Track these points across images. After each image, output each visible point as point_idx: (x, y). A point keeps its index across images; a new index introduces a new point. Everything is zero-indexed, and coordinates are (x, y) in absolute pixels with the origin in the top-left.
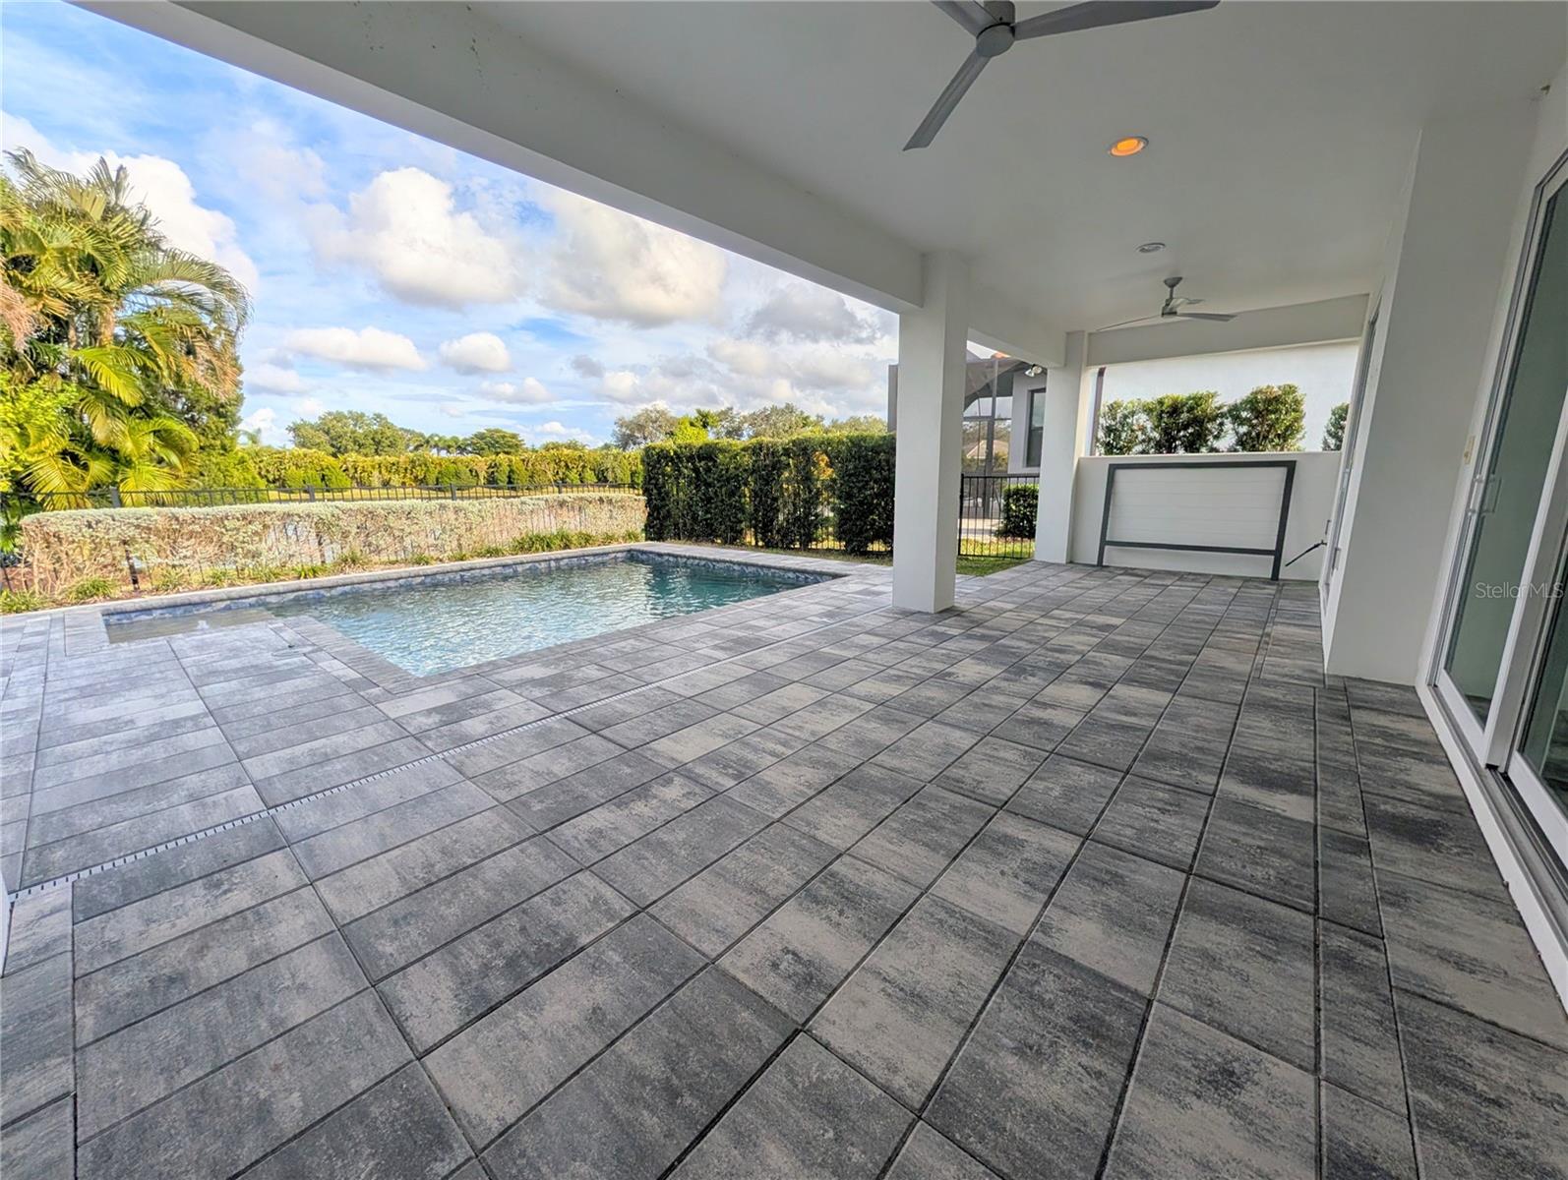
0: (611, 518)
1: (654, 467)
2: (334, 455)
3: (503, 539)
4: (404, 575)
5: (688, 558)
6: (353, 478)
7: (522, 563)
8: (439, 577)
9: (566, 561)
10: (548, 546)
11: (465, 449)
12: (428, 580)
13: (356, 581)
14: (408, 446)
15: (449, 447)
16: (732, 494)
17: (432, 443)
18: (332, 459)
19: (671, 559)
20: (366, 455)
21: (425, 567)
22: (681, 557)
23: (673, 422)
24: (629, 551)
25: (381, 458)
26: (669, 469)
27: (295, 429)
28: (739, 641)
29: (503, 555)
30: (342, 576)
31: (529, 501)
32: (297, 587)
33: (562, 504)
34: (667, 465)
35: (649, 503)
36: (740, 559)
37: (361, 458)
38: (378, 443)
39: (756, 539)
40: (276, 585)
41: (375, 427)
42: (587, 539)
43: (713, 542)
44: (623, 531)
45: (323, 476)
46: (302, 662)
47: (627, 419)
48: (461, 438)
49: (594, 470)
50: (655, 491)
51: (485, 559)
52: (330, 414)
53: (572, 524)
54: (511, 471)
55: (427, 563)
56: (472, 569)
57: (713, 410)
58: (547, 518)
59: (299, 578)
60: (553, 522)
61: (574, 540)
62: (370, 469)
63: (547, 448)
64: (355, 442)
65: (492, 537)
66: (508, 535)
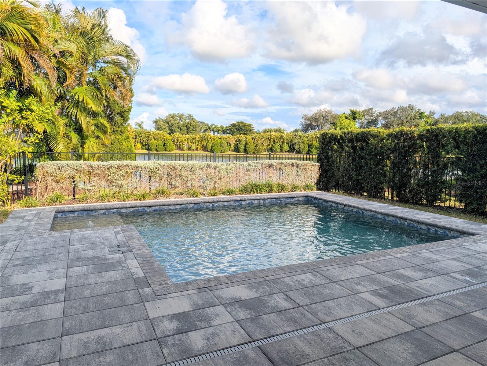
0: (297, 175)
1: (326, 145)
2: (170, 134)
3: (236, 185)
4: (184, 202)
5: (345, 205)
6: (176, 145)
7: (245, 200)
8: (202, 205)
9: (269, 200)
10: (260, 190)
11: (226, 132)
12: (196, 206)
13: (161, 204)
14: (201, 130)
15: (219, 130)
16: (378, 164)
17: (212, 129)
18: (168, 136)
19: (333, 205)
20: (183, 134)
21: (196, 198)
22: (340, 204)
23: (335, 117)
24: (307, 197)
25: (189, 136)
26: (335, 147)
27: (156, 122)
28: (392, 289)
29: (236, 194)
30: (156, 200)
31: (252, 164)
32: (135, 205)
33: (270, 166)
34: (335, 144)
35: (320, 168)
36: (383, 211)
37: (180, 135)
38: (188, 129)
39: (392, 195)
40: (127, 203)
41: (188, 121)
42: (282, 188)
43: (362, 195)
44: (304, 184)
45: (164, 144)
46: (120, 258)
47: (309, 116)
48: (225, 126)
49: (288, 144)
50: (325, 160)
51: (226, 196)
52: (170, 115)
53: (274, 178)
54: (246, 144)
55: (197, 196)
56: (218, 202)
57: (360, 109)
58: (261, 174)
59: (137, 200)
60: (264, 176)
61: (275, 188)
62: (184, 141)
63: (265, 132)
64: (179, 128)
65: (231, 184)
66: (239, 183)
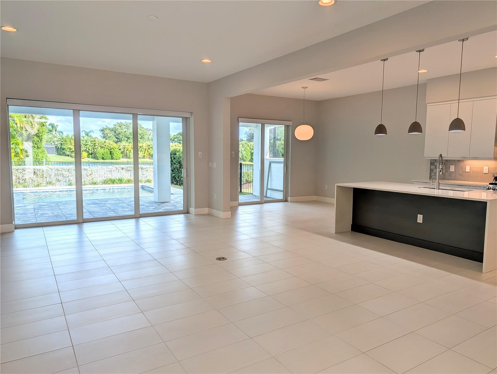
3: (99, 180)
18: (115, 144)
20: (130, 143)
27: (103, 130)
29: (98, 184)
33: (122, 169)
37: (127, 144)
45: (111, 152)
61: (124, 181)
62: (130, 149)
65: (95, 179)
66: (101, 178)
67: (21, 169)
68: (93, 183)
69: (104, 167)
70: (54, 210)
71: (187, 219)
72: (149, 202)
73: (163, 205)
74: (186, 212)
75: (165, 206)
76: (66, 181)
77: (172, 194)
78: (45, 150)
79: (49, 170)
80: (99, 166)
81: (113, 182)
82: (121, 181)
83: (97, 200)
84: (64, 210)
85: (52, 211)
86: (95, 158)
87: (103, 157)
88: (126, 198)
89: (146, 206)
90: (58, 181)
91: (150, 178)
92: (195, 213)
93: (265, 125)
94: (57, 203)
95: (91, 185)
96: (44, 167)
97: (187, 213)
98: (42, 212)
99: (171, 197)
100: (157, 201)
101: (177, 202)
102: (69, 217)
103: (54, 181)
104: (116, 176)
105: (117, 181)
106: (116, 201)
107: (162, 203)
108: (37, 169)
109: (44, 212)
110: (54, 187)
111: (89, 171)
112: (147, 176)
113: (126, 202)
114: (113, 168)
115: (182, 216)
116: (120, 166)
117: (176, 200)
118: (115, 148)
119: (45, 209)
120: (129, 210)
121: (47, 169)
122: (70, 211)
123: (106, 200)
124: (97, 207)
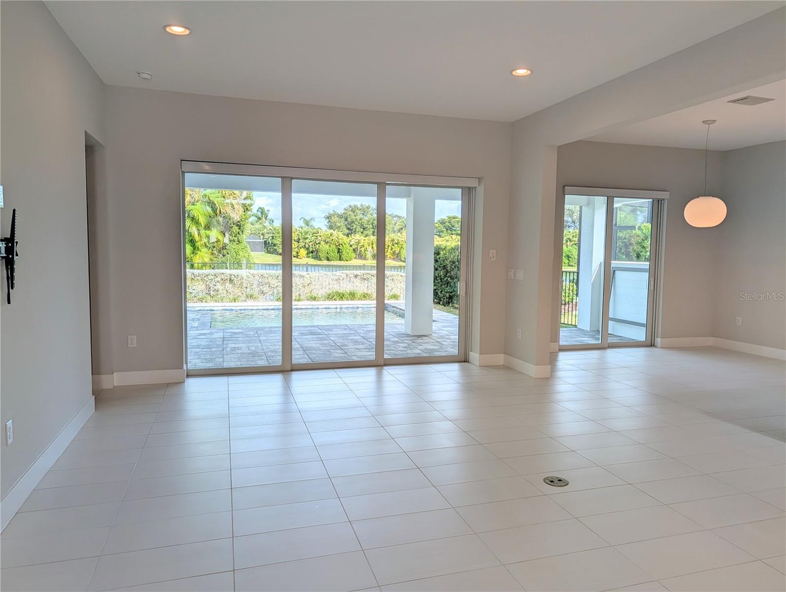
3: (321, 293)
18: (346, 238)
20: (367, 236)
27: (329, 217)
29: (318, 300)
30: (245, 302)
37: (362, 237)
40: (220, 304)
42: (365, 296)
45: (339, 250)
52: (350, 207)
58: (348, 283)
59: (229, 302)
60: (351, 285)
61: (357, 296)
62: (366, 245)
64: (361, 226)
65: (315, 291)
66: (324, 290)
67: (213, 274)
68: (312, 298)
69: (329, 273)
70: (251, 343)
71: (466, 374)
72: (397, 334)
73: (419, 341)
74: (463, 359)
75: (424, 343)
76: (273, 294)
77: (433, 321)
78: (248, 246)
79: (250, 276)
80: (321, 272)
81: (341, 296)
82: (352, 296)
83: (317, 326)
84: (266, 344)
85: (249, 345)
86: (317, 258)
87: (328, 258)
88: (360, 325)
89: (392, 342)
90: (263, 293)
91: (397, 291)
92: (479, 364)
93: (615, 198)
94: (257, 330)
95: (309, 301)
96: (243, 272)
97: (465, 362)
98: (233, 345)
99: (433, 327)
100: (411, 334)
101: (442, 337)
102: (272, 356)
103: (256, 294)
104: (346, 287)
105: (348, 296)
106: (345, 329)
107: (419, 336)
108: (234, 275)
109: (236, 346)
110: (255, 303)
111: (307, 278)
112: (392, 289)
113: (360, 333)
114: (342, 275)
115: (456, 367)
116: (353, 271)
117: (441, 331)
118: (345, 244)
119: (239, 341)
120: (366, 349)
121: (248, 274)
122: (275, 345)
123: (330, 328)
124: (316, 339)
